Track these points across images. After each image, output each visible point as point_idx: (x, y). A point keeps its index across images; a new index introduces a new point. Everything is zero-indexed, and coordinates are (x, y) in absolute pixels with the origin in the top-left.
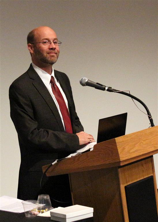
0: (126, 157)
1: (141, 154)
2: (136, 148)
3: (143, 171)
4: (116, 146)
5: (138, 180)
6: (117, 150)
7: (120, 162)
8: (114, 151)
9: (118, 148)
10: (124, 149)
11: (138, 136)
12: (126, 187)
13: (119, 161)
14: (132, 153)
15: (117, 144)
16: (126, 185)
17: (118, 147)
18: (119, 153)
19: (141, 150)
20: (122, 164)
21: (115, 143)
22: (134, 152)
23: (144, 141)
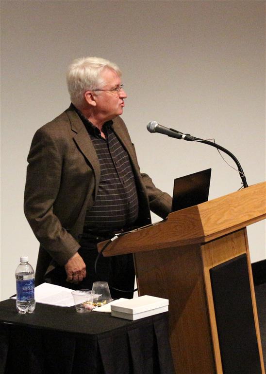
0: (211, 230)
1: (231, 225)
2: (225, 218)
3: (233, 247)
4: (199, 215)
5: (227, 260)
6: (200, 220)
7: (204, 236)
8: (196, 223)
9: (201, 219)
10: (209, 219)
11: (227, 201)
12: (211, 270)
13: (202, 236)
14: (220, 224)
15: (200, 213)
16: (211, 267)
17: (201, 216)
18: (203, 225)
19: (232, 219)
20: (206, 240)
21: (198, 211)
22: (222, 223)
23: (235, 208)
